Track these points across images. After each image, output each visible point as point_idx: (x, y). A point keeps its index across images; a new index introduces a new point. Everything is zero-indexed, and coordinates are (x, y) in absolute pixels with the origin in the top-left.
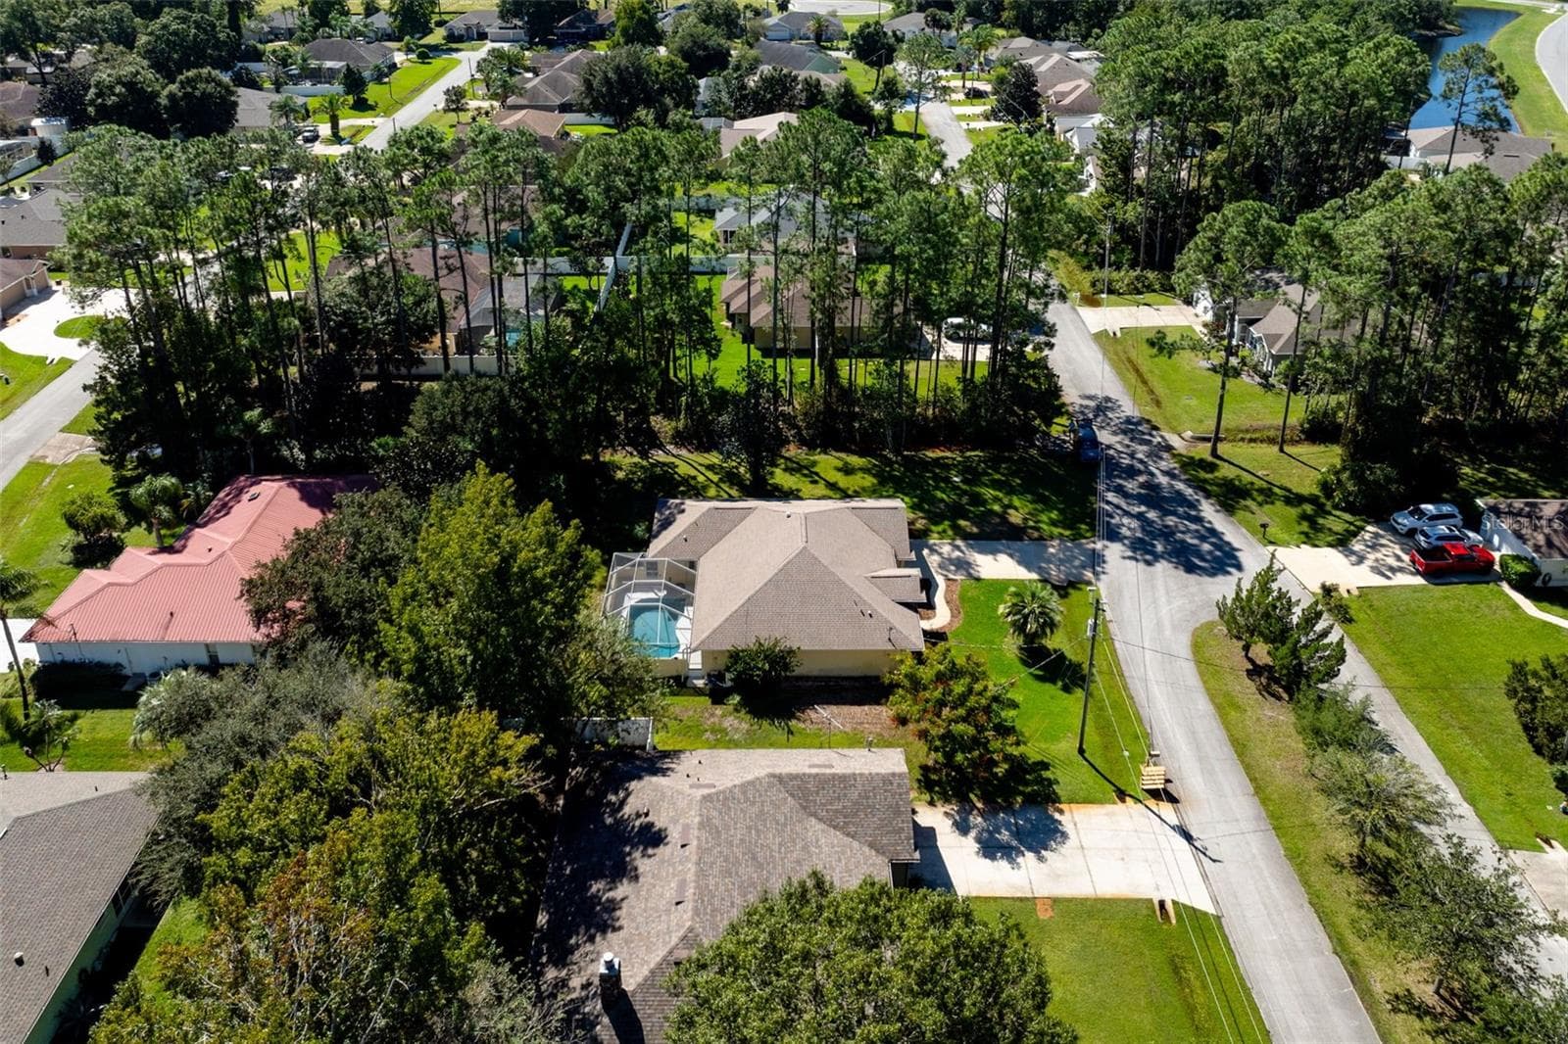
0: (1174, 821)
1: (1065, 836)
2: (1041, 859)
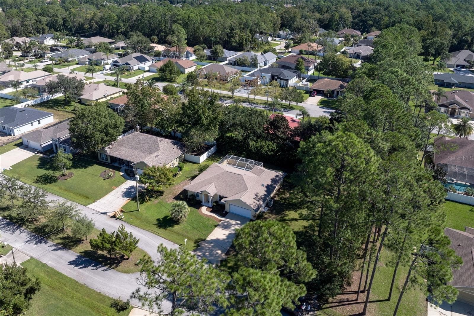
0: (107, 214)
1: (123, 197)
2: (123, 192)
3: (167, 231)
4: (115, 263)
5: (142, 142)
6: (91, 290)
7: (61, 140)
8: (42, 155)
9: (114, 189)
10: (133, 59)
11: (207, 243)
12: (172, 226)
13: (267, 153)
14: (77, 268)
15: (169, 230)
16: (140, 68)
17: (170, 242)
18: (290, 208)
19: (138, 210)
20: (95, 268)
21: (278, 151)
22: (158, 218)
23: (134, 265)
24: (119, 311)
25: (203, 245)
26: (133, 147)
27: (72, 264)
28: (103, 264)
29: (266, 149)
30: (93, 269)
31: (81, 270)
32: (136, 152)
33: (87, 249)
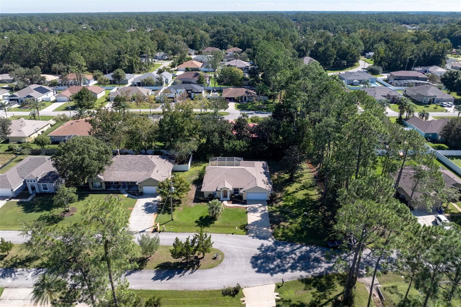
0: (146, 231)
1: (147, 213)
2: (143, 210)
3: (211, 228)
4: (194, 265)
5: (133, 162)
6: (195, 291)
7: (38, 180)
8: (18, 200)
9: (132, 210)
10: (34, 91)
11: (251, 226)
12: (213, 223)
13: (241, 150)
14: (164, 281)
15: (212, 226)
16: (43, 99)
17: (222, 234)
18: (286, 185)
19: (172, 220)
20: (181, 274)
21: (249, 147)
22: (195, 220)
23: (212, 260)
24: (233, 296)
25: (250, 229)
26: (126, 169)
27: (157, 279)
28: (185, 269)
29: (239, 147)
30: (181, 276)
31: (171, 281)
32: (133, 173)
33: (159, 264)
